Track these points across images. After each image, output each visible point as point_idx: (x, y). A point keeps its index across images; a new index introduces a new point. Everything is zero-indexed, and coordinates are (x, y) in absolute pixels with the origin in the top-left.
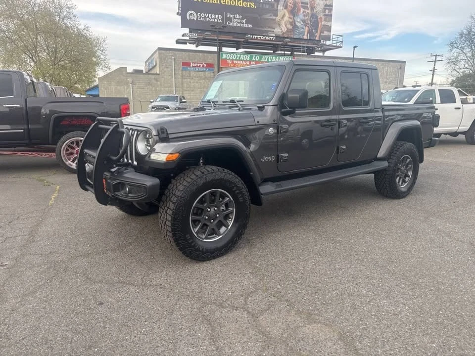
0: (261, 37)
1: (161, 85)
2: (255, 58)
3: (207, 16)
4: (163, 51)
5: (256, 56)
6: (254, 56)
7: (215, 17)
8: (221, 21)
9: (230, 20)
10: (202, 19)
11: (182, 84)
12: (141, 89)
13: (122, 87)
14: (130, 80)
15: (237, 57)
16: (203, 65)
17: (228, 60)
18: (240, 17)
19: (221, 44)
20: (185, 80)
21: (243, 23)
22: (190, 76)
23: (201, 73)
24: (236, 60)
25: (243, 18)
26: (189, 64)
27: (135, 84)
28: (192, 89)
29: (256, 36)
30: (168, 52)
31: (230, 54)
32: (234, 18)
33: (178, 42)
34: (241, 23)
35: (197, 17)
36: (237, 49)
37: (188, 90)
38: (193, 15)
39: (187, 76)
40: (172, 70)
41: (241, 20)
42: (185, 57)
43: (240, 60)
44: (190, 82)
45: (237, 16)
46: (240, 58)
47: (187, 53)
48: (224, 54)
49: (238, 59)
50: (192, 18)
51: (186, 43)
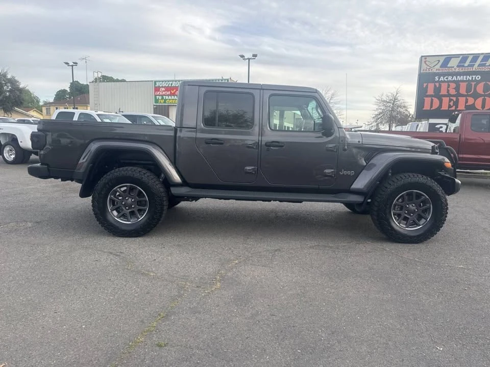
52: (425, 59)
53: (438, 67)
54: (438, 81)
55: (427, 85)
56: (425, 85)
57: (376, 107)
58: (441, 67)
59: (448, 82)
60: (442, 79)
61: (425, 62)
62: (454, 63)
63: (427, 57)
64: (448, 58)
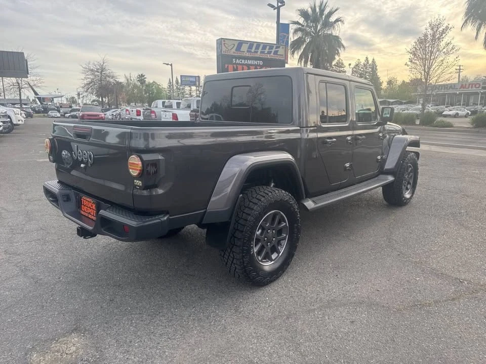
52: (224, 41)
53: (234, 50)
54: (235, 64)
55: (228, 67)
56: (226, 65)
57: (83, 76)
58: (236, 50)
59: (243, 64)
60: (238, 61)
61: (224, 44)
62: (245, 48)
63: (226, 40)
64: (241, 43)
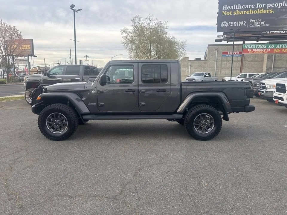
0: (277, 32)
1: (207, 66)
2: (271, 46)
3: (235, 23)
4: (211, 47)
5: (272, 45)
6: (270, 45)
7: (241, 23)
8: (245, 25)
9: (252, 23)
10: (231, 25)
11: (221, 65)
12: (195, 69)
13: (185, 68)
14: (189, 64)
15: (256, 47)
16: (237, 53)
17: (249, 49)
18: (260, 20)
19: (244, 39)
20: (223, 63)
21: (263, 24)
22: (227, 60)
23: (235, 58)
24: (255, 48)
25: (262, 21)
26: (227, 53)
27: (192, 67)
28: (227, 68)
29: (272, 32)
30: (214, 46)
31: (251, 45)
32: (256, 21)
33: (216, 41)
34: (261, 24)
35: (228, 24)
36: (257, 42)
37: (225, 69)
38: (226, 24)
39: (225, 60)
40: (215, 57)
41: (261, 22)
42: (225, 49)
43: (258, 49)
44: (226, 64)
45: (258, 20)
46: (258, 47)
47: (227, 47)
48: (246, 46)
49: (256, 48)
50: (225, 25)
51: (222, 41)
